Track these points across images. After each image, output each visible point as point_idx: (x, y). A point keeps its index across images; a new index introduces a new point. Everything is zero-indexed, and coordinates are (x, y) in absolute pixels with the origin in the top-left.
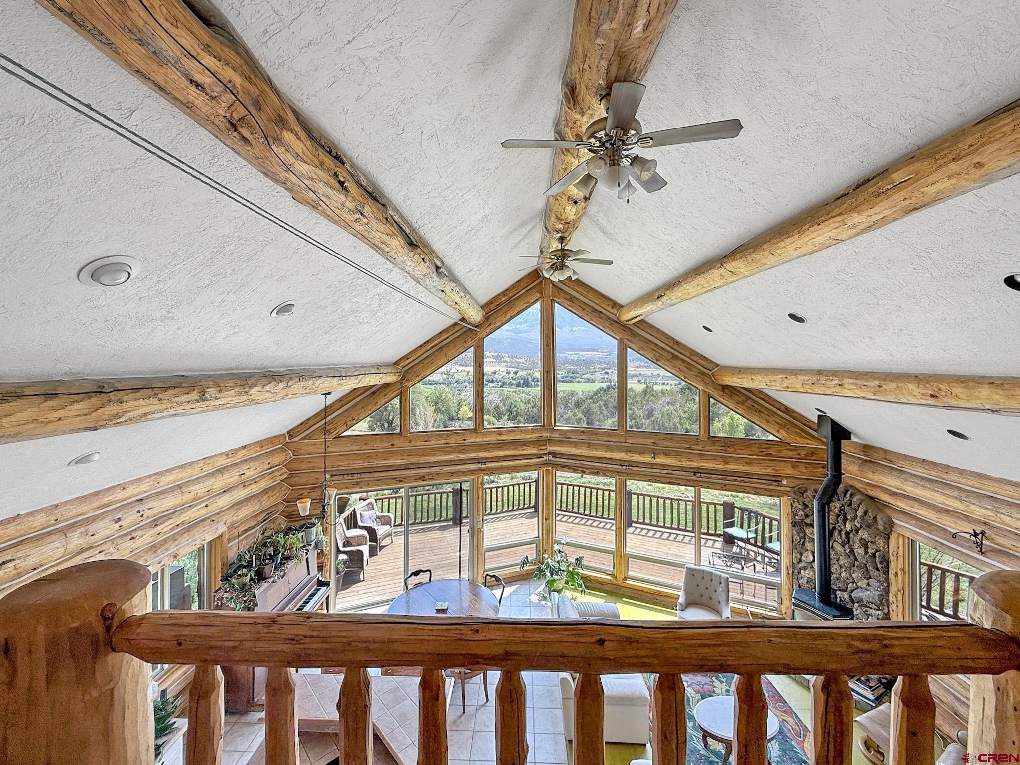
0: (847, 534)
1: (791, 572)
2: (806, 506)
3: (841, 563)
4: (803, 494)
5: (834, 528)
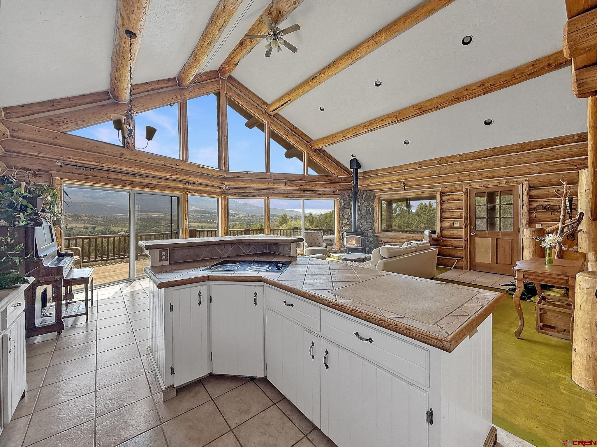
2: (344, 200)
4: (343, 195)
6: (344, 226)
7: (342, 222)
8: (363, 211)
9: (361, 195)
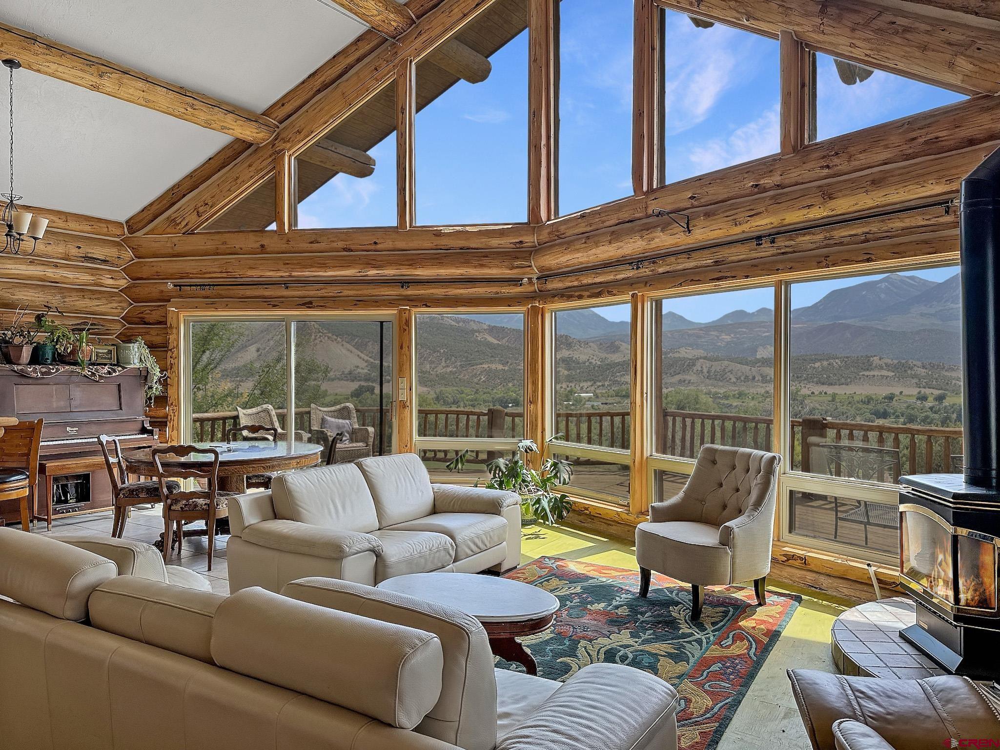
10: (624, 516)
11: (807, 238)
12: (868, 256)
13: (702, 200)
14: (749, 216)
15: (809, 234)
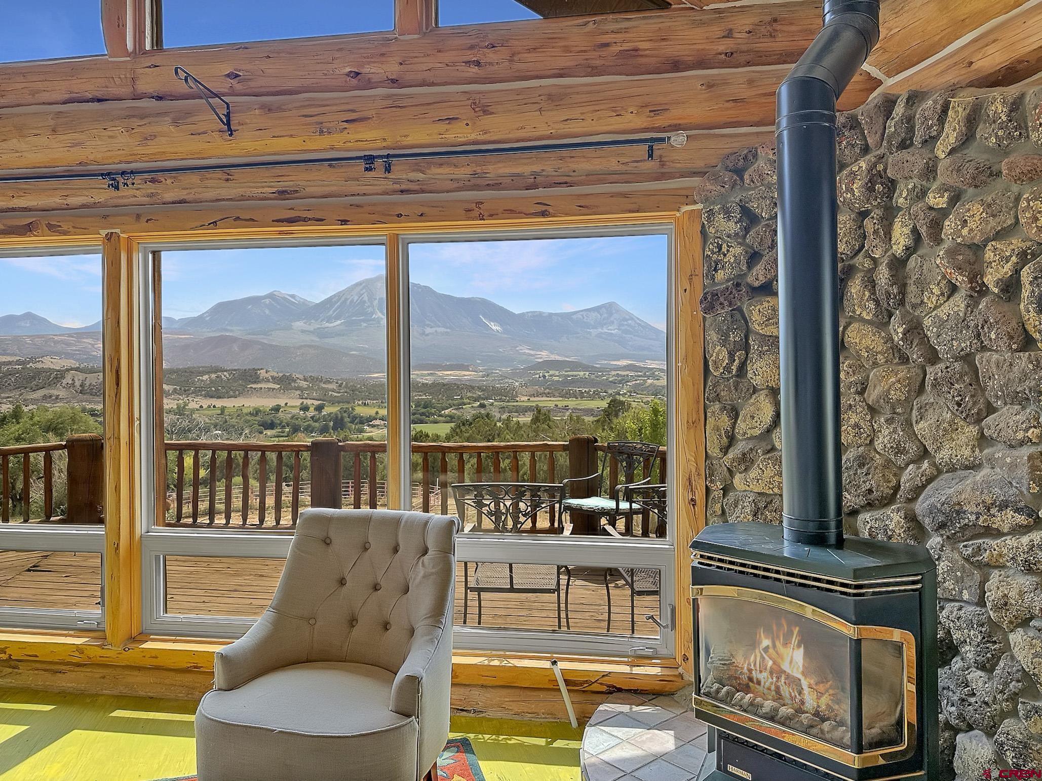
0: (898, 265)
1: (700, 495)
2: (749, 218)
3: (873, 395)
4: (740, 172)
5: (850, 271)
6: (746, 461)
7: (725, 421)
8: (943, 312)
9: (917, 140)
10: (96, 653)
11: (445, 170)
12: (544, 208)
13: (252, 84)
14: (346, 121)
15: (449, 164)
